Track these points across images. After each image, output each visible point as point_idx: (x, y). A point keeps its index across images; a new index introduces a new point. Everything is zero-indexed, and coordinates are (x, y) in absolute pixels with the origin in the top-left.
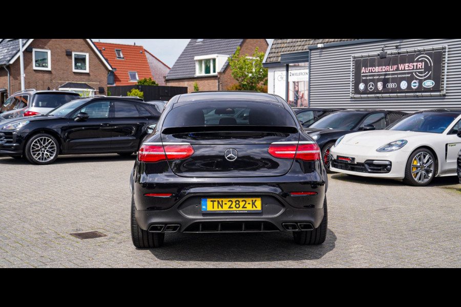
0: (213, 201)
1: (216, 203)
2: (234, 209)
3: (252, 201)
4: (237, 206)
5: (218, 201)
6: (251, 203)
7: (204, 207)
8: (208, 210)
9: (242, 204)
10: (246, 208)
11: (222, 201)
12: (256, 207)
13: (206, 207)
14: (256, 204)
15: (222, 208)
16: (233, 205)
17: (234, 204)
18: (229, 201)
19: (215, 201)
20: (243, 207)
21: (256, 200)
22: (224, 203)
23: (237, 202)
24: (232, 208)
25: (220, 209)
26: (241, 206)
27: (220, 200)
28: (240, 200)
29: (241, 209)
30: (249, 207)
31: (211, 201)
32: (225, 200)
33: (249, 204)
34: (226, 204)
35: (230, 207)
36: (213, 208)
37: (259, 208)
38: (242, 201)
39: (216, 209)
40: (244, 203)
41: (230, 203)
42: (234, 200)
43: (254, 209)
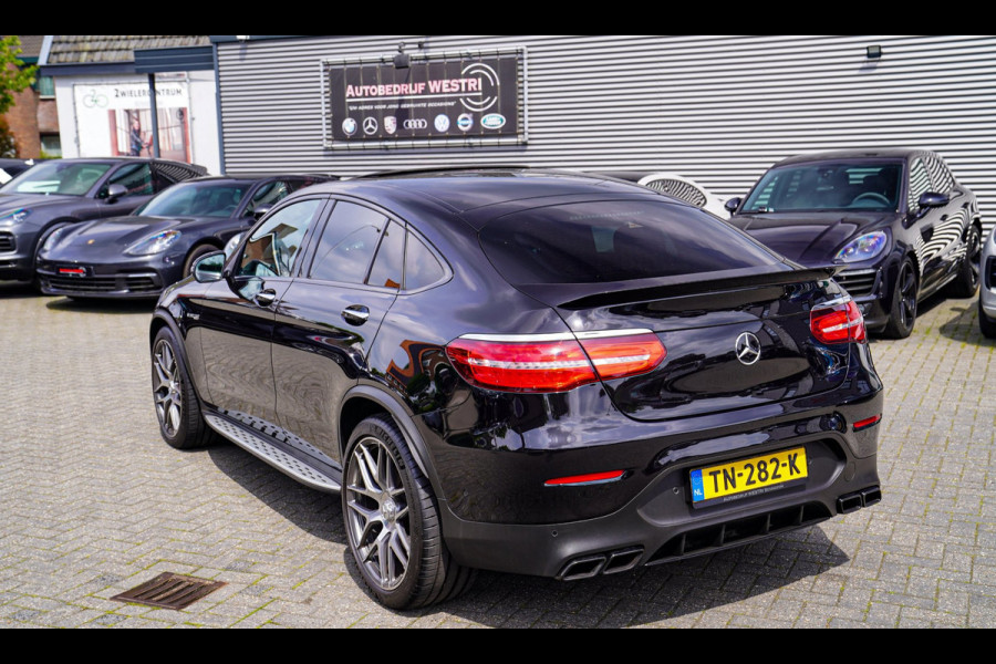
0: (714, 474)
1: (720, 477)
2: (759, 484)
3: (790, 456)
4: (763, 475)
5: (725, 471)
6: (787, 462)
7: (696, 492)
8: (706, 497)
9: (771, 468)
10: (779, 476)
11: (733, 469)
12: (798, 472)
13: (702, 491)
14: (797, 464)
15: (734, 486)
16: (755, 477)
17: (756, 471)
18: (745, 467)
19: (719, 472)
20: (775, 476)
21: (796, 455)
22: (736, 473)
23: (762, 467)
24: (754, 482)
25: (731, 490)
26: (771, 474)
27: (728, 467)
28: (767, 458)
29: (770, 482)
30: (786, 475)
31: (711, 474)
32: (739, 466)
33: (784, 465)
34: (740, 475)
35: (749, 482)
36: (716, 490)
37: (804, 473)
38: (771, 462)
39: (722, 492)
40: (774, 464)
41: (749, 470)
42: (754, 461)
43: (796, 476)
